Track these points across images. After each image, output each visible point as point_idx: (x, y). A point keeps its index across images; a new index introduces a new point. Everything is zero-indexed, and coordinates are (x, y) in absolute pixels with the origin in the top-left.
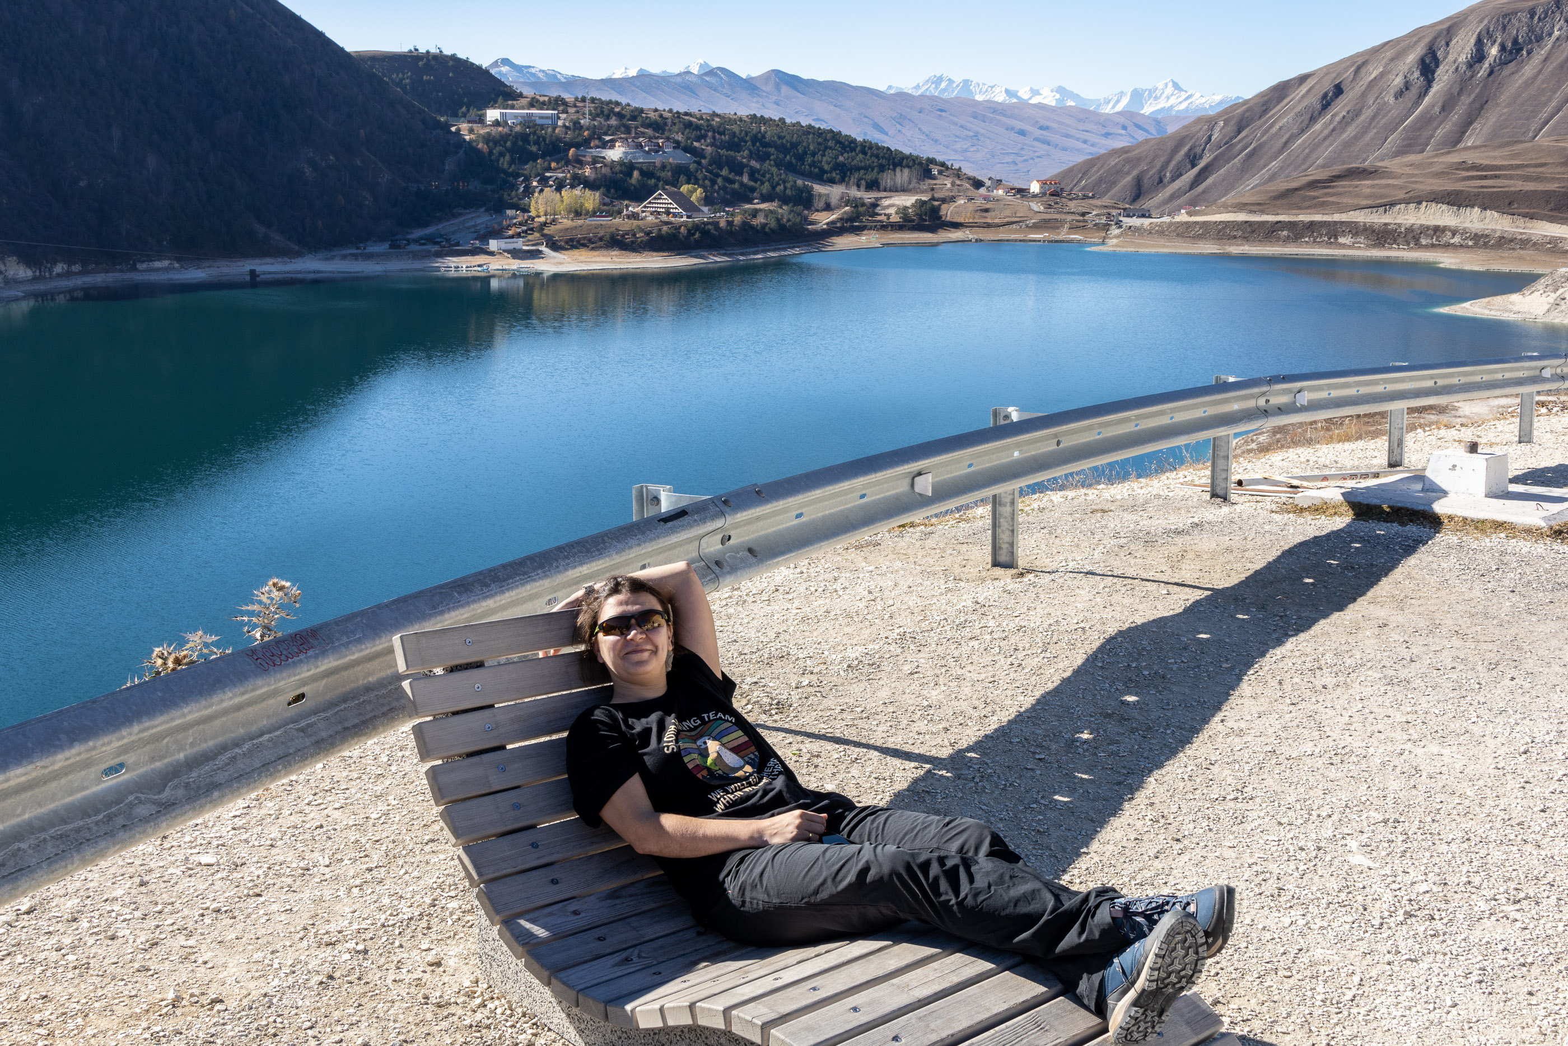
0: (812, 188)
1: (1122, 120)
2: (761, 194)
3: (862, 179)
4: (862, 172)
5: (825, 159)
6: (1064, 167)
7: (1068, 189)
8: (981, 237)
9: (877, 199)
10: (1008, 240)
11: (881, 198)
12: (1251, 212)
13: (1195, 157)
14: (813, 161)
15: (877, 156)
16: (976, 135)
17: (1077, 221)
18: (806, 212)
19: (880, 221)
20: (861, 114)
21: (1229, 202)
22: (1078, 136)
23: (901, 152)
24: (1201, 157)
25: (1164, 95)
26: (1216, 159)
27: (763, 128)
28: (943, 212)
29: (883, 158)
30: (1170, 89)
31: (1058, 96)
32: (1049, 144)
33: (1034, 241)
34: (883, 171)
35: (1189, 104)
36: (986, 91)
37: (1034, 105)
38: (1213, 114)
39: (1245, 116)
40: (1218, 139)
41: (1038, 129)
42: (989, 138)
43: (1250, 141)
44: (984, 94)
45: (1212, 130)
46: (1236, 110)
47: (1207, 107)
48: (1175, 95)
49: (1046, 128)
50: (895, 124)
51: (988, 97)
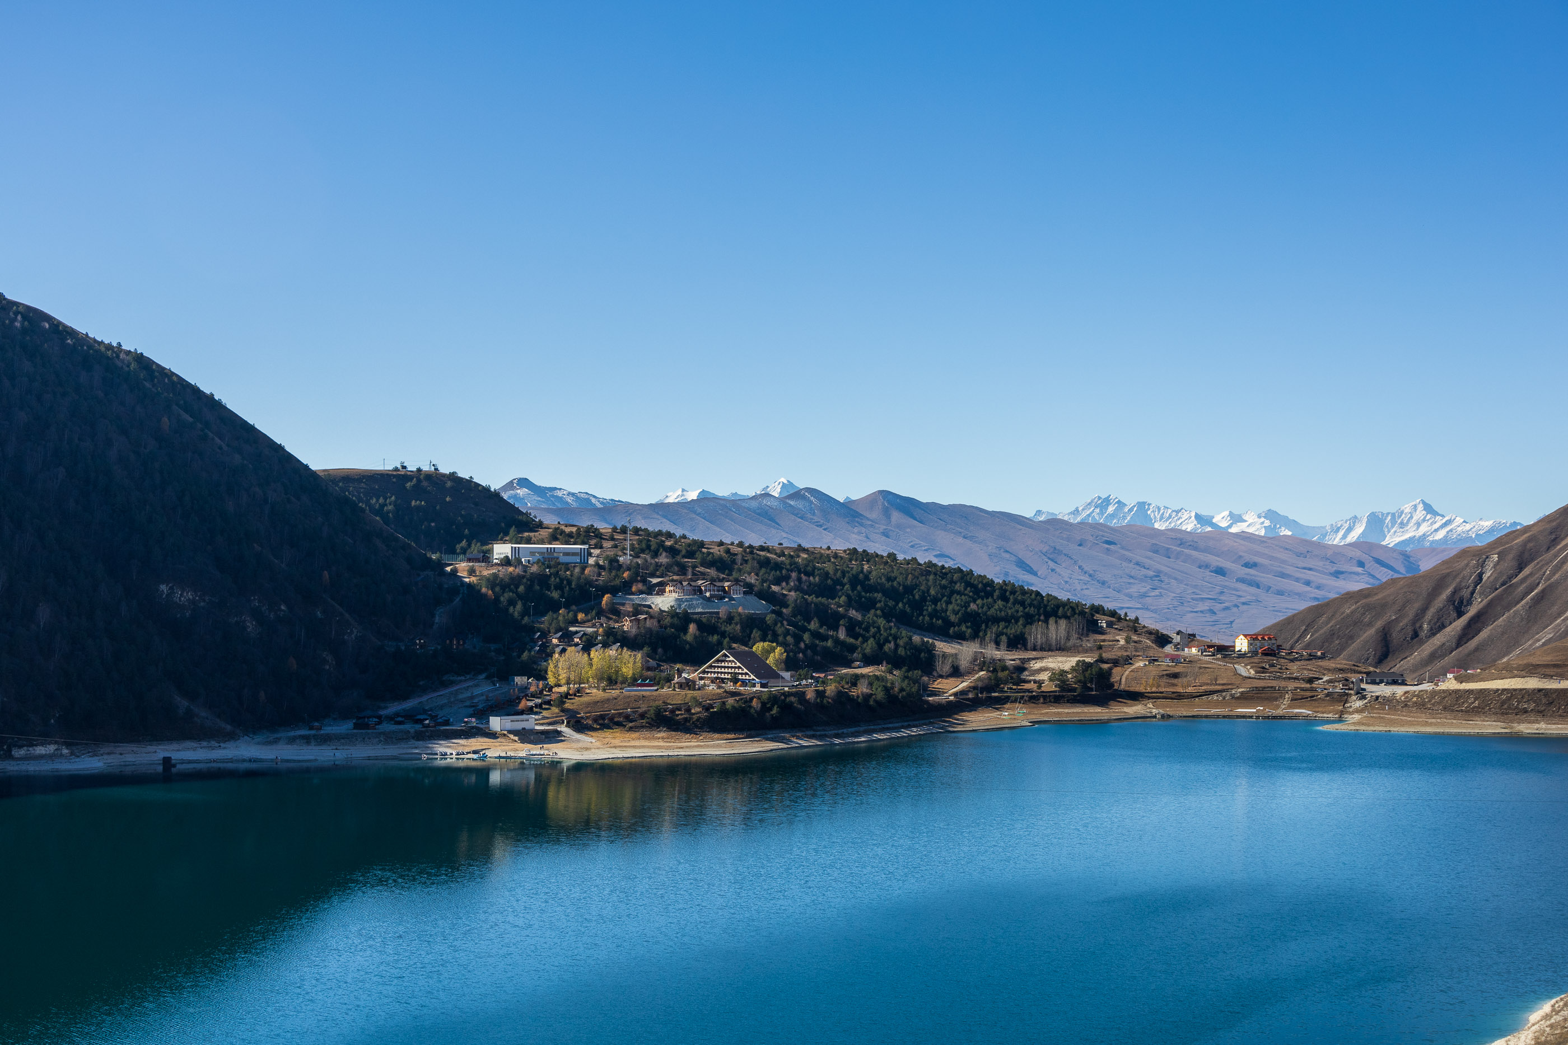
0: (933, 646)
1: (1357, 554)
2: (864, 655)
3: (1002, 634)
4: (1002, 624)
5: (950, 607)
6: (1281, 617)
7: (1288, 646)
8: (1169, 711)
9: (1024, 661)
10: (1206, 716)
11: (1029, 660)
12: (1545, 676)
13: (1461, 602)
14: (935, 610)
15: (1022, 603)
16: (1158, 574)
17: (1302, 689)
18: (925, 679)
19: (1028, 691)
20: (1000, 548)
21: (1514, 663)
22: (1298, 575)
23: (1056, 598)
24: (1470, 603)
25: (1414, 521)
26: (1490, 604)
27: (866, 567)
28: (1114, 678)
29: (1030, 605)
30: (1420, 513)
31: (1267, 523)
32: (1258, 587)
33: (1244, 717)
34: (1031, 624)
35: (1448, 532)
36: (1170, 516)
37: (1236, 535)
38: (1483, 544)
39: (1528, 547)
40: (1492, 578)
41: (1242, 566)
42: (1175, 579)
43: (1537, 581)
44: (1167, 520)
45: (1482, 567)
46: (1513, 540)
47: (1473, 536)
48: (1428, 520)
49: (1253, 565)
50: (1047, 560)
51: (1172, 525)
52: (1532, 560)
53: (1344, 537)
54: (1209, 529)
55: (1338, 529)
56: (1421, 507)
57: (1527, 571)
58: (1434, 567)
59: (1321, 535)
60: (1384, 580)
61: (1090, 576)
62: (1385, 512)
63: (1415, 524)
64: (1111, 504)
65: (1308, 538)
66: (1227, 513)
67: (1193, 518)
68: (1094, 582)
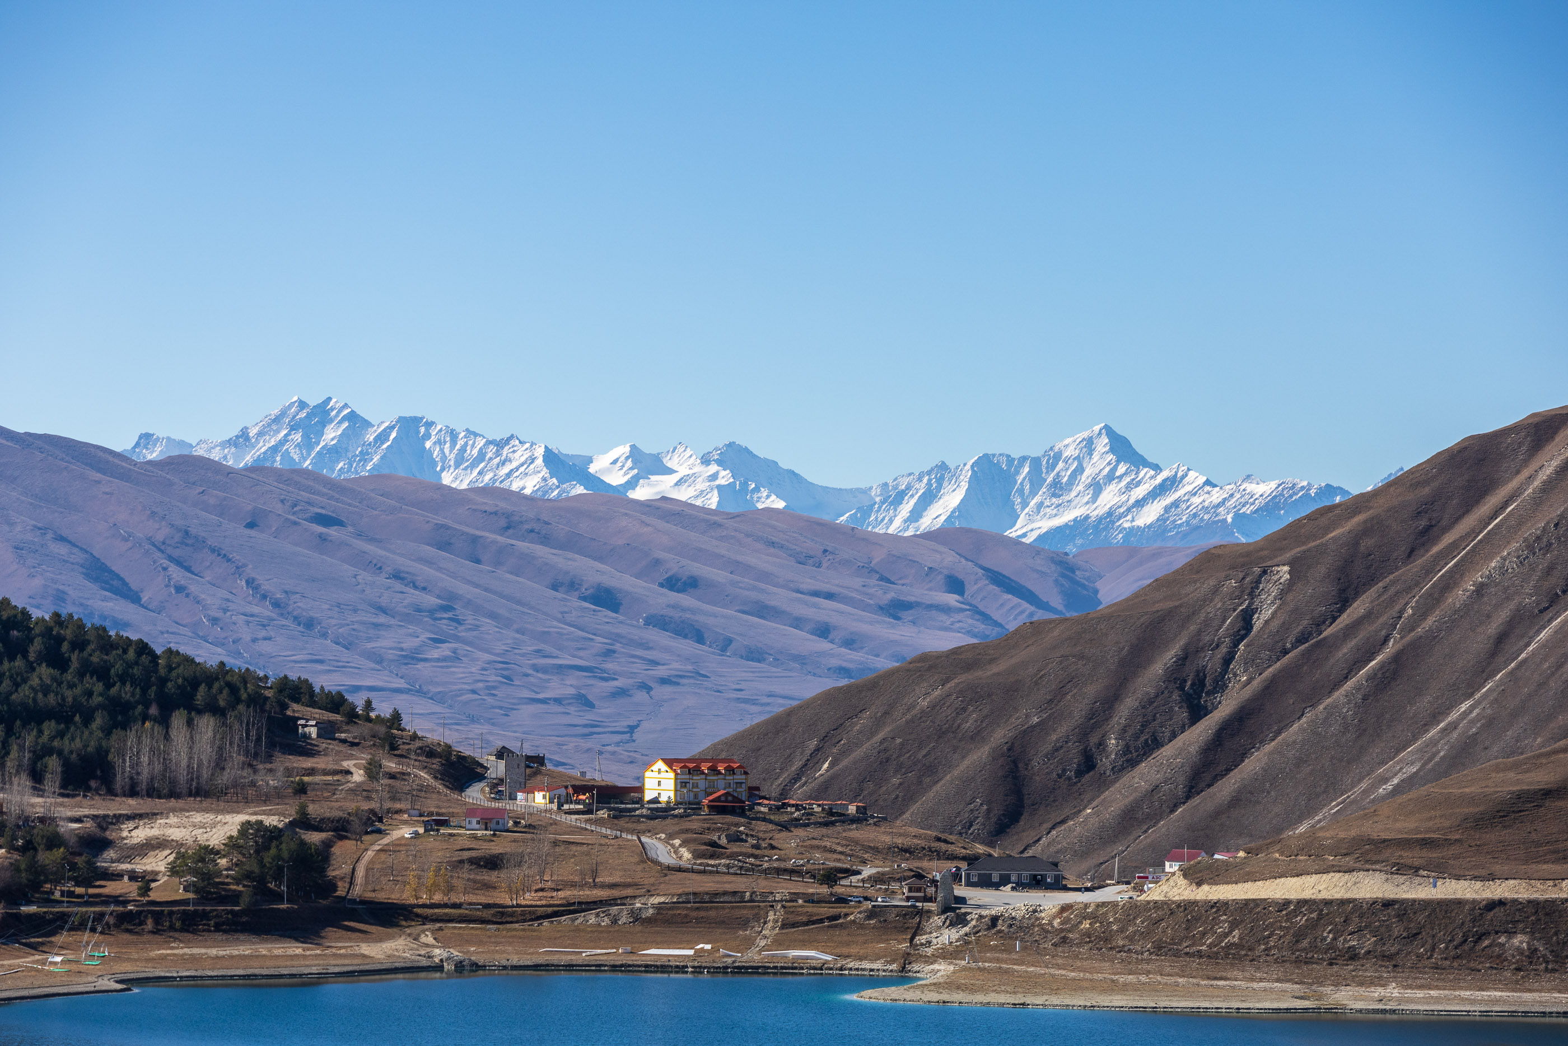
1: (947, 559)
3: (48, 751)
7: (773, 788)
8: (476, 953)
9: (105, 822)
10: (569, 967)
11: (119, 819)
12: (1401, 868)
13: (1200, 682)
15: (103, 672)
16: (448, 603)
17: (810, 899)
19: (116, 899)
20: (43, 530)
21: (1326, 837)
22: (799, 610)
23: (189, 660)
24: (1220, 685)
25: (1085, 478)
26: (1269, 689)
28: (338, 868)
29: (124, 677)
30: (1101, 459)
31: (725, 477)
32: (700, 638)
33: (663, 968)
34: (124, 725)
35: (1167, 509)
36: (481, 456)
37: (647, 507)
38: (1251, 540)
39: (1362, 548)
40: (1275, 625)
41: (661, 585)
42: (493, 616)
43: (1384, 633)
44: (473, 466)
45: (1252, 595)
46: (1327, 530)
47: (1229, 520)
48: (1121, 477)
49: (689, 584)
50: (166, 563)
51: (487, 478)
52: (1371, 580)
53: (916, 515)
54: (580, 490)
55: (899, 498)
56: (1102, 444)
57: (1358, 608)
58: (1136, 595)
59: (859, 509)
60: (1012, 627)
61: (276, 604)
62: (1016, 455)
63: (1088, 487)
64: (331, 421)
65: (826, 517)
66: (624, 450)
67: (540, 461)
68: (284, 622)
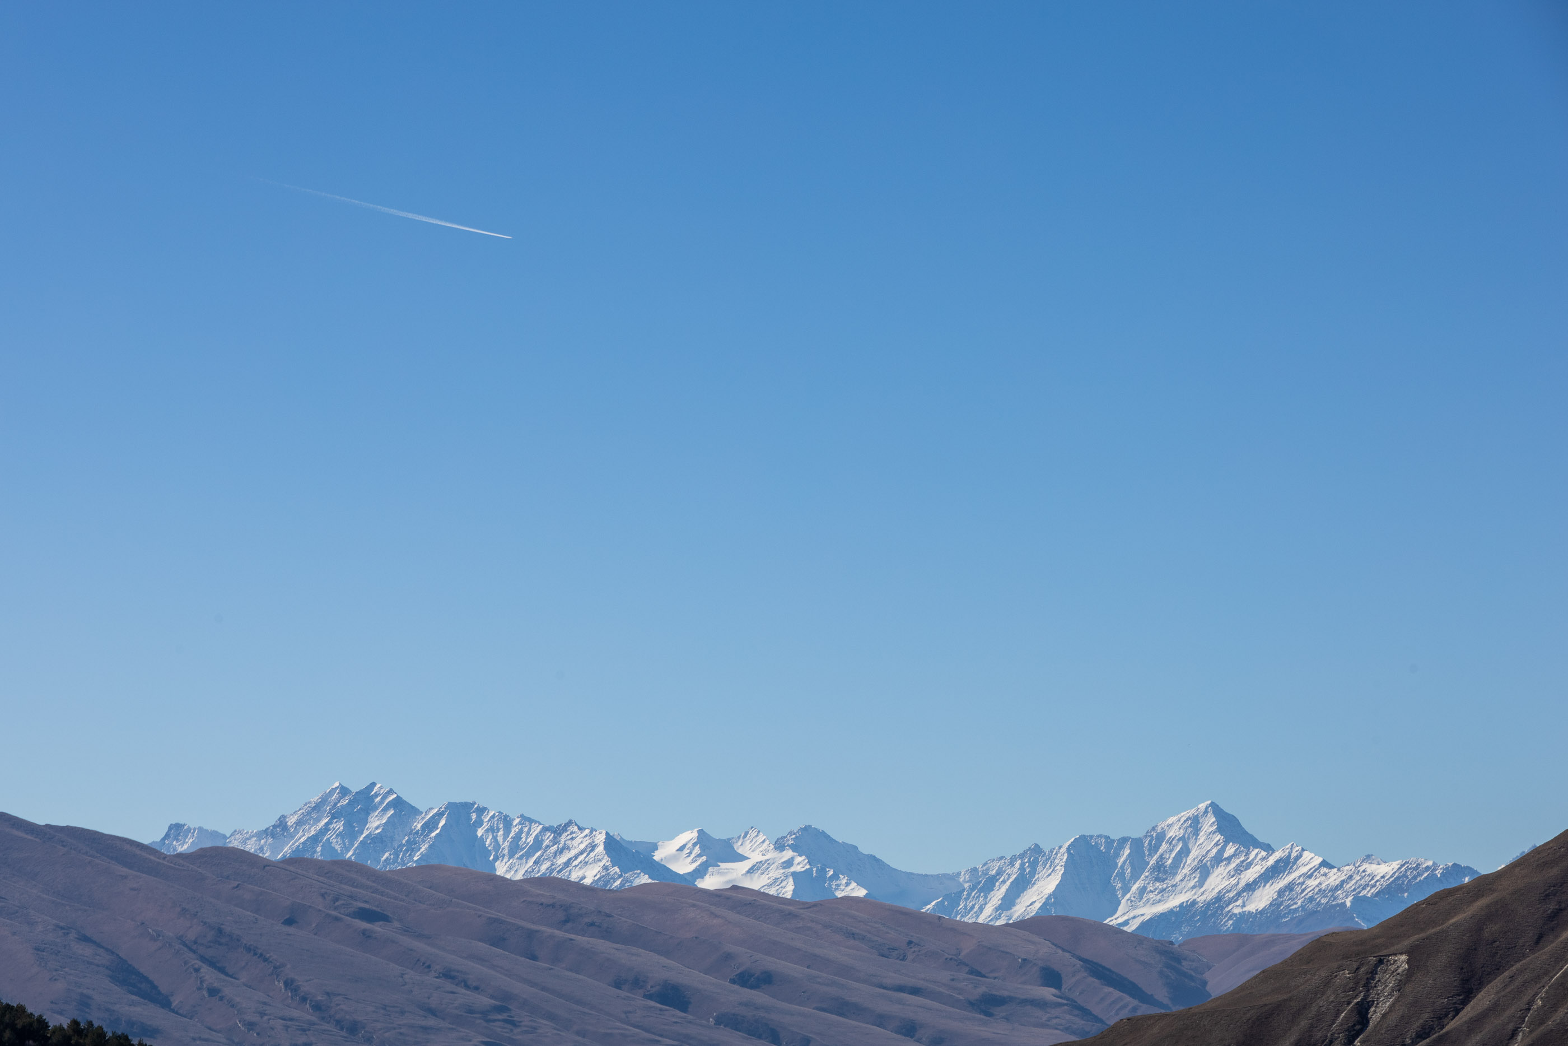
20: (66, 929)
22: (883, 1007)
25: (1191, 860)
30: (1208, 840)
31: (801, 863)
35: (1281, 893)
36: (538, 844)
37: (716, 896)
38: (1372, 925)
39: (1486, 934)
41: (733, 981)
42: (551, 1017)
44: (528, 855)
45: (1367, 987)
46: (1449, 914)
47: (1348, 904)
48: (1229, 859)
49: (763, 980)
51: (544, 868)
52: (1498, 969)
54: (644, 879)
55: (989, 885)
56: (1209, 824)
57: (1483, 999)
58: (1242, 988)
59: (946, 897)
62: (1115, 836)
64: (376, 808)
65: (910, 906)
66: (689, 836)
67: (600, 849)
